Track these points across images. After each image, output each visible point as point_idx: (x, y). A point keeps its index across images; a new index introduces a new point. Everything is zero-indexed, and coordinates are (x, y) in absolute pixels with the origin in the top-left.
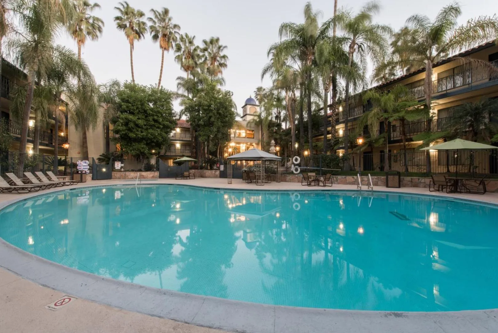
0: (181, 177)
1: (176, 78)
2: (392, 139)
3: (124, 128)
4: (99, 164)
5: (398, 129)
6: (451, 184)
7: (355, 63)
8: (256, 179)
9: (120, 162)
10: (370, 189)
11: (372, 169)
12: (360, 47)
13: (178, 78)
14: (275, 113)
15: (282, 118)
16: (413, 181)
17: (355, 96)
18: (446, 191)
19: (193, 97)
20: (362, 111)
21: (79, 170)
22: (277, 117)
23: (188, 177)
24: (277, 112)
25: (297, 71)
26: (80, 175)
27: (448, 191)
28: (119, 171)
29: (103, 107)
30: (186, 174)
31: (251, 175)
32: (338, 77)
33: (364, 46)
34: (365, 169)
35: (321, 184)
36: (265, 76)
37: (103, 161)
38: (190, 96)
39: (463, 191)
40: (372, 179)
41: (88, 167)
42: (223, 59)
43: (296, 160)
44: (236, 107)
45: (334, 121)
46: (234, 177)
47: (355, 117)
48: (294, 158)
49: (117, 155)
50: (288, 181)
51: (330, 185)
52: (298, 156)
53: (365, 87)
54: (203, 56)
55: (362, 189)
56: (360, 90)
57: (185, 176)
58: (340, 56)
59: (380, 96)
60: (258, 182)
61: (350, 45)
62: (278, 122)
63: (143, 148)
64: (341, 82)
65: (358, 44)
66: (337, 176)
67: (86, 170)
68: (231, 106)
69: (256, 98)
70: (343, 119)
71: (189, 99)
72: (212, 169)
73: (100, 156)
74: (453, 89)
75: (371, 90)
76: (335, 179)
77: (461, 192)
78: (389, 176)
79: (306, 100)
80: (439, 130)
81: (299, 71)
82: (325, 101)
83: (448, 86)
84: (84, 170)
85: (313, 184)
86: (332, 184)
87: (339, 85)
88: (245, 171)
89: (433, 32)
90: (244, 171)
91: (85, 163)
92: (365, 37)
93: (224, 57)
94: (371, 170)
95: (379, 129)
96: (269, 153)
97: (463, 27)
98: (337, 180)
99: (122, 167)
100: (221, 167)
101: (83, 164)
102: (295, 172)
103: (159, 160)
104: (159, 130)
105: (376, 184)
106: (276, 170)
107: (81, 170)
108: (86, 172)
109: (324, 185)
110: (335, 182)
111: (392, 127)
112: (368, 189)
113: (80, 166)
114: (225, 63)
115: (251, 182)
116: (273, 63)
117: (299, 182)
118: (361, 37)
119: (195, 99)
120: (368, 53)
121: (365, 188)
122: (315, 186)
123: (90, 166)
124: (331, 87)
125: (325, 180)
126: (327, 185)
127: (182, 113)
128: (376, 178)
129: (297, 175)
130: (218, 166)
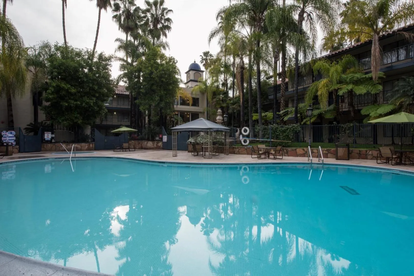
0: (120, 149)
1: (115, 40)
2: (341, 110)
3: (55, 96)
4: (26, 134)
5: (346, 101)
6: (396, 156)
7: (304, 32)
8: (203, 151)
9: (51, 133)
10: (321, 162)
11: (322, 141)
12: (309, 15)
13: (117, 40)
14: (222, 81)
15: (229, 85)
16: (361, 153)
17: (305, 65)
18: (391, 163)
19: (133, 61)
20: (311, 81)
21: (4, 141)
22: (225, 84)
23: (128, 149)
24: (224, 79)
25: (246, 37)
26: (5, 147)
27: (393, 163)
28: (50, 142)
29: (31, 71)
30: (125, 145)
31: (197, 147)
32: (287, 45)
33: (313, 14)
34: (314, 141)
35: (271, 157)
36: (212, 40)
37: (31, 132)
38: (130, 60)
39: (407, 163)
40: (323, 151)
41: (14, 138)
42: (167, 22)
43: (245, 131)
44: (180, 73)
45: (283, 90)
46: (178, 149)
47: (304, 86)
48: (243, 129)
49: (46, 124)
50: (237, 154)
51: (281, 157)
52: (246, 126)
53: (314, 56)
54: (145, 17)
55: (313, 162)
56: (309, 59)
57: (124, 148)
58: (290, 24)
59: (329, 65)
60: (205, 155)
61: (300, 13)
62: (225, 89)
63: (76, 118)
64: (291, 50)
65: (307, 13)
66: (287, 148)
67: (12, 141)
68: (176, 72)
69: (202, 63)
70: (292, 88)
71: (128, 63)
72: (154, 140)
73: (28, 125)
74: (397, 62)
75: (320, 59)
76: (285, 151)
77: (405, 165)
78: (338, 149)
79: (255, 68)
80: (384, 102)
81: (248, 37)
82: (275, 69)
83: (393, 59)
84: (10, 141)
85: (263, 156)
86: (282, 156)
87: (289, 52)
88: (191, 142)
89: (379, 5)
90: (189, 143)
91: (11, 133)
92: (314, 6)
93: (168, 20)
94: (320, 142)
95: (328, 100)
96: (216, 123)
97: (406, 3)
98: (287, 153)
99: (52, 138)
100: (164, 138)
101: (8, 134)
102: (243, 143)
103: (94, 130)
104: (94, 99)
105: (326, 156)
106: (224, 141)
107: (6, 141)
108: (12, 143)
109: (274, 158)
110: (286, 154)
111: (340, 98)
112: (319, 161)
113: (5, 137)
114: (169, 25)
115: (197, 155)
116: (221, 27)
117: (248, 154)
118: (310, 6)
119: (135, 64)
120: (318, 22)
121: (315, 160)
122: (265, 158)
123: (16, 138)
124: (281, 56)
125: (275, 153)
126: (278, 157)
127: (120, 78)
128: (326, 150)
129: (246, 147)
130: (161, 136)
